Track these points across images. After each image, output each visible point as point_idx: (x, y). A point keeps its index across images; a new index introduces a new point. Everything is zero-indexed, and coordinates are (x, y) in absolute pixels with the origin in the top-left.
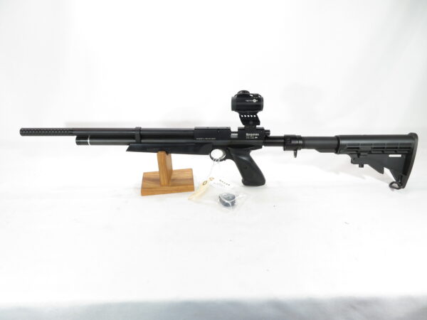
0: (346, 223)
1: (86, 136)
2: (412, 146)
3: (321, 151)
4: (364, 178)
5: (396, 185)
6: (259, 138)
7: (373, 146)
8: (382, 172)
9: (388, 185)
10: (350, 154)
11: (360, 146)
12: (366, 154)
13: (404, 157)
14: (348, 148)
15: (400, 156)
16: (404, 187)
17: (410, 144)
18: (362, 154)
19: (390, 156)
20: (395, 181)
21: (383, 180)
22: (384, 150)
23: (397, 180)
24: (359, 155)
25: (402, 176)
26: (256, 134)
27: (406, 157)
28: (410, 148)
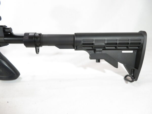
2: (142, 42)
3: (60, 48)
4: (104, 72)
5: (129, 78)
7: (106, 42)
8: (116, 66)
9: (123, 77)
10: (87, 50)
11: (94, 42)
12: (101, 49)
13: (136, 53)
14: (84, 44)
15: (132, 52)
16: (136, 80)
17: (140, 40)
18: (97, 50)
19: (123, 52)
20: (128, 74)
21: (118, 73)
22: (116, 46)
23: (130, 74)
24: (95, 51)
25: (134, 70)
27: (137, 52)
28: (140, 43)
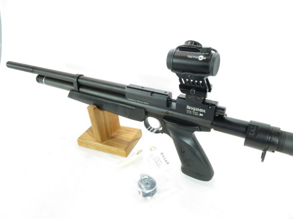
6: (205, 116)
26: (201, 110)
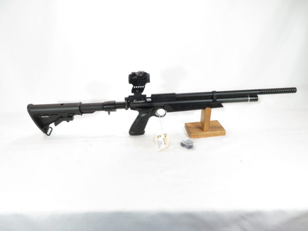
0: (241, 161)
1: (251, 95)
